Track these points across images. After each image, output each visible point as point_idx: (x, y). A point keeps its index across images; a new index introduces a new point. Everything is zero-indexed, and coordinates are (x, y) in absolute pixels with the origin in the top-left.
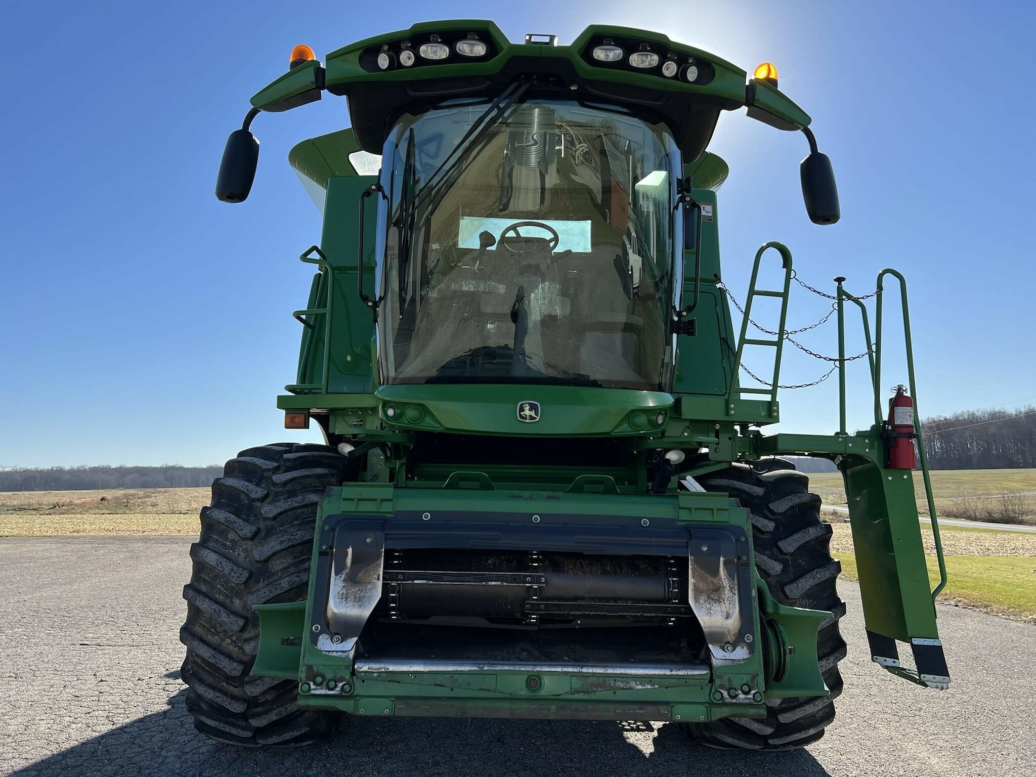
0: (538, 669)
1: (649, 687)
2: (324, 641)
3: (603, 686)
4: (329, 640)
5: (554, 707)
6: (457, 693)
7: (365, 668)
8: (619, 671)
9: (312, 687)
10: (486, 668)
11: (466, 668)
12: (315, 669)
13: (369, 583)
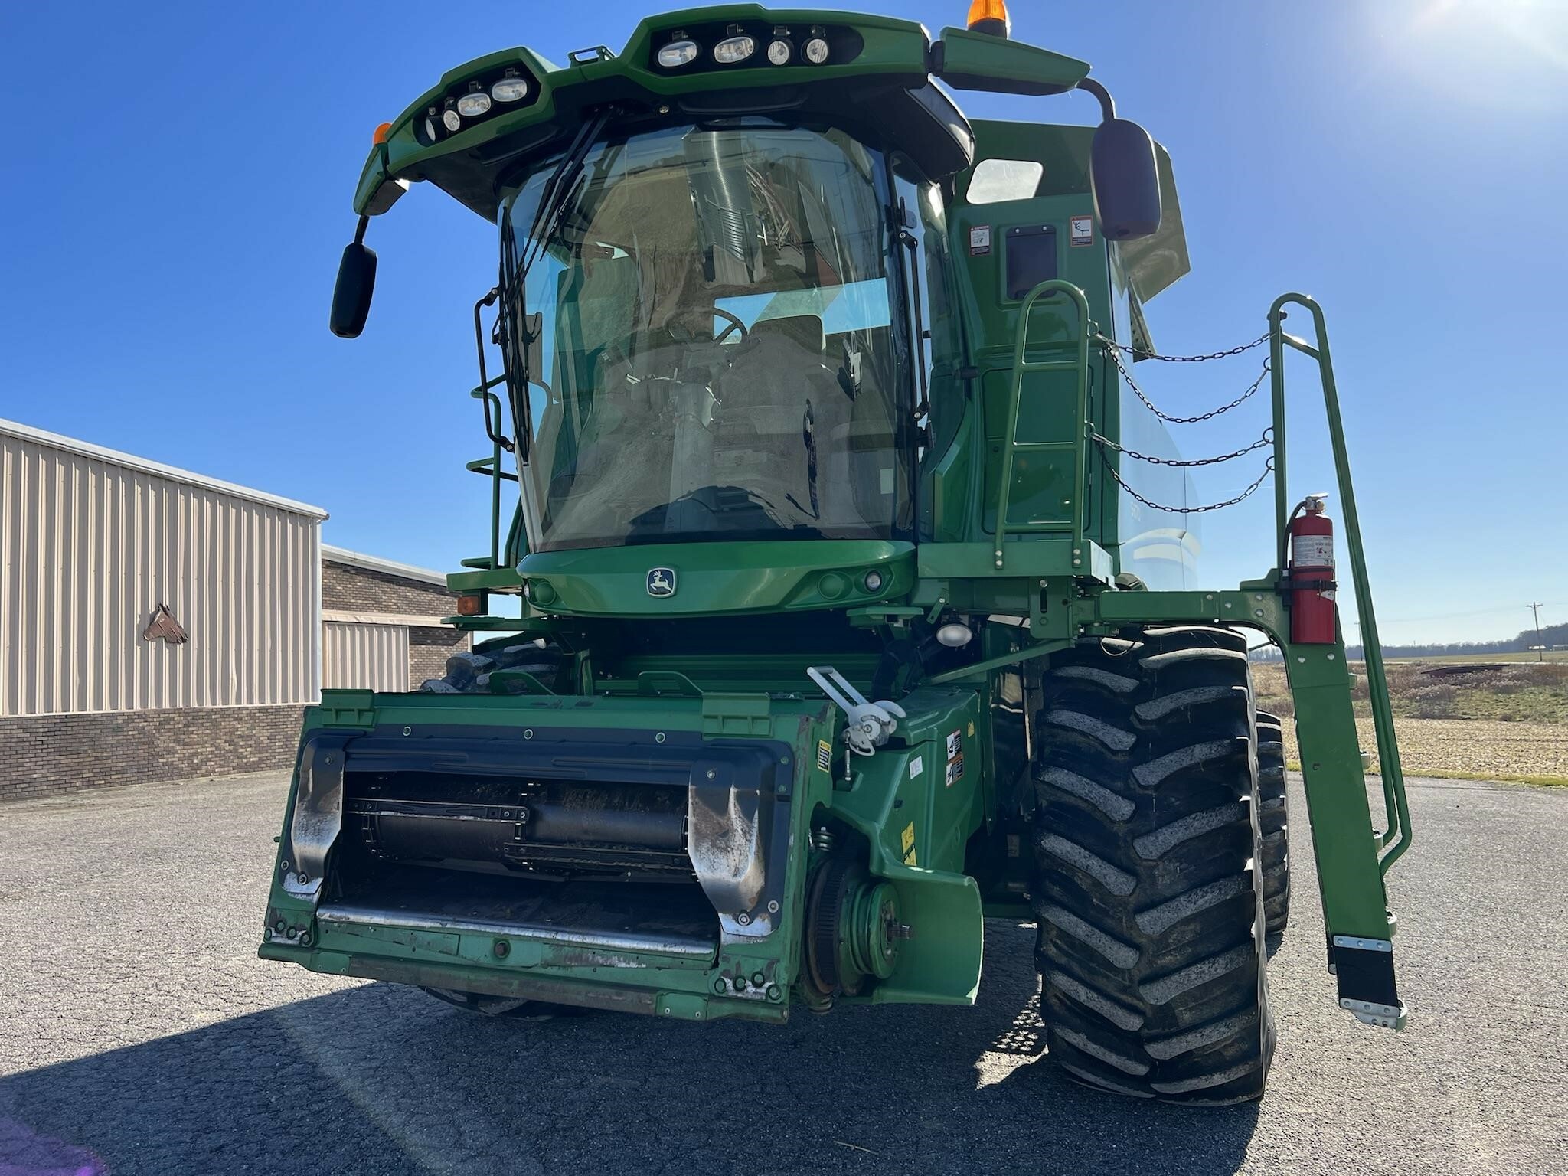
0: (506, 931)
1: (634, 965)
2: (291, 881)
3: (578, 959)
4: (296, 880)
5: (516, 982)
6: (420, 954)
7: (326, 916)
8: (600, 941)
9: (274, 934)
10: (448, 926)
11: (428, 924)
12: (278, 913)
13: (329, 813)
